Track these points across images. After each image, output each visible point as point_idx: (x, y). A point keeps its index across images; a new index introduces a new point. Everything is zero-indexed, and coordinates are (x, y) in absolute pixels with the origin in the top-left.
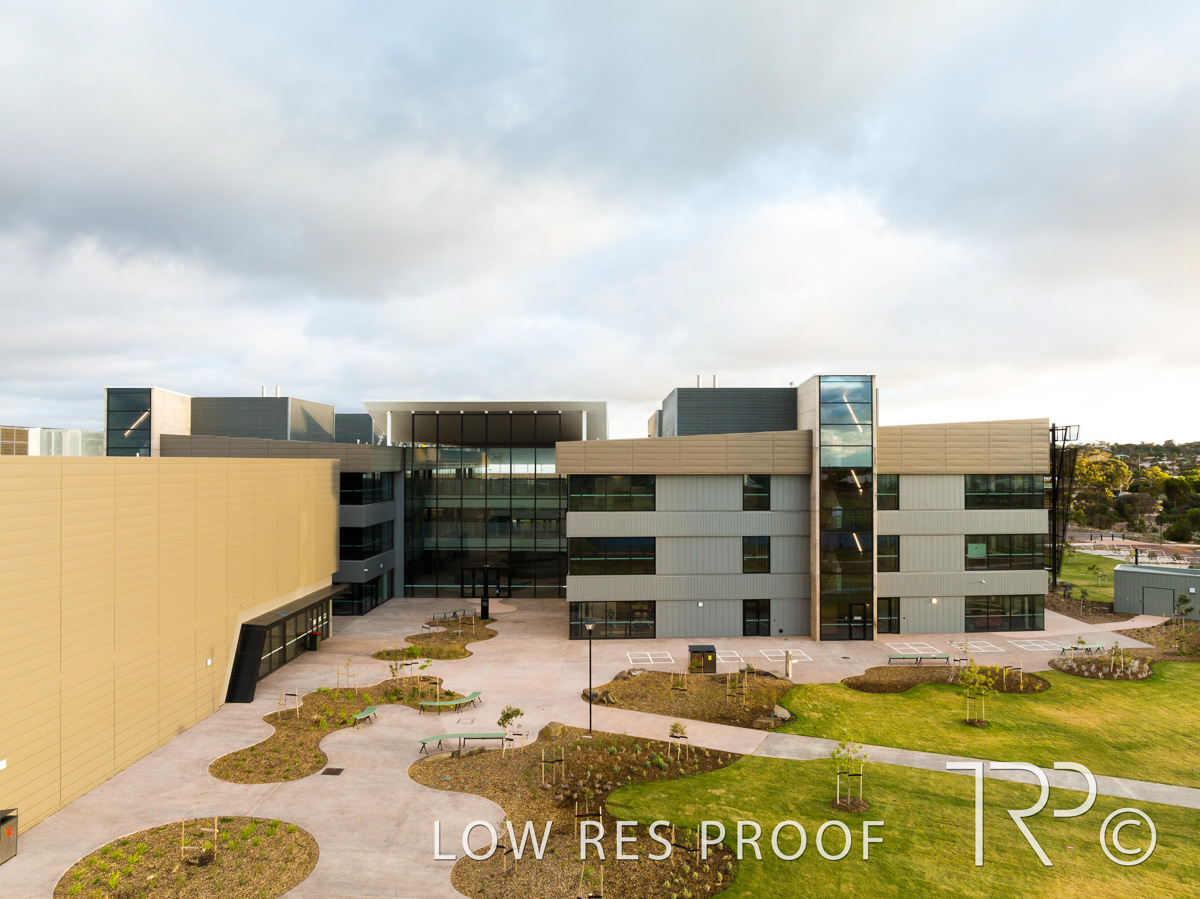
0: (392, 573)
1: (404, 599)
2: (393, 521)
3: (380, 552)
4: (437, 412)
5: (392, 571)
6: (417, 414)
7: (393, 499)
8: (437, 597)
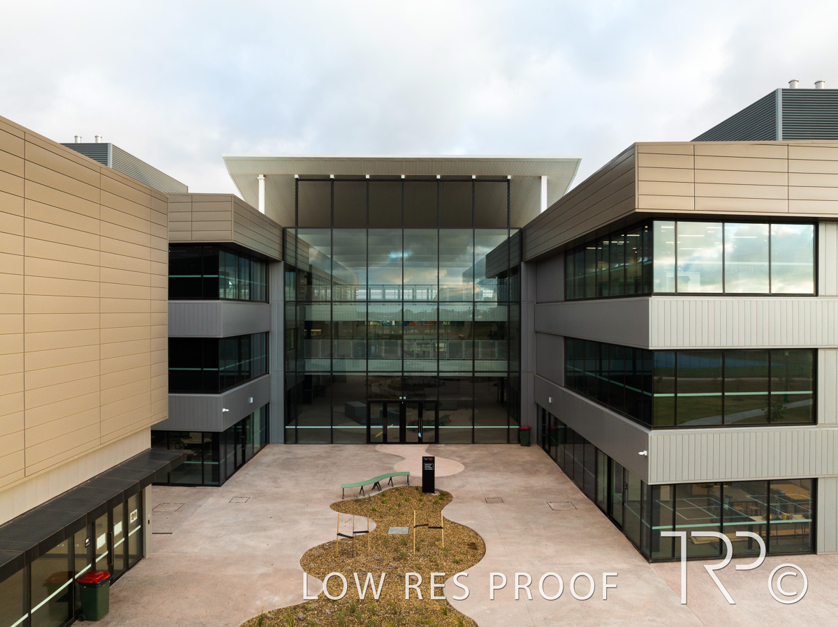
0: (266, 409)
1: (284, 447)
2: (267, 333)
3: (249, 378)
4: (332, 177)
5: (267, 406)
6: (302, 179)
7: (267, 301)
8: (332, 443)
